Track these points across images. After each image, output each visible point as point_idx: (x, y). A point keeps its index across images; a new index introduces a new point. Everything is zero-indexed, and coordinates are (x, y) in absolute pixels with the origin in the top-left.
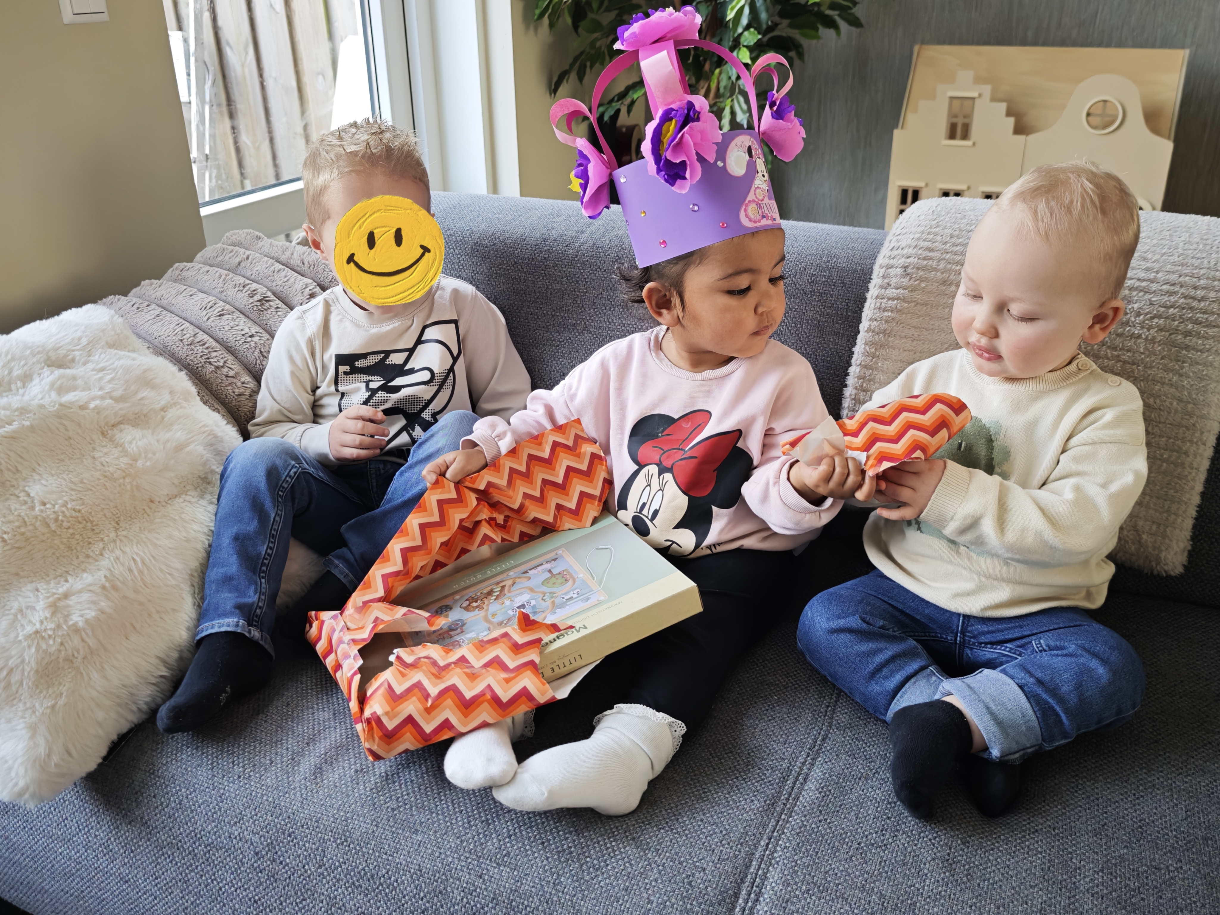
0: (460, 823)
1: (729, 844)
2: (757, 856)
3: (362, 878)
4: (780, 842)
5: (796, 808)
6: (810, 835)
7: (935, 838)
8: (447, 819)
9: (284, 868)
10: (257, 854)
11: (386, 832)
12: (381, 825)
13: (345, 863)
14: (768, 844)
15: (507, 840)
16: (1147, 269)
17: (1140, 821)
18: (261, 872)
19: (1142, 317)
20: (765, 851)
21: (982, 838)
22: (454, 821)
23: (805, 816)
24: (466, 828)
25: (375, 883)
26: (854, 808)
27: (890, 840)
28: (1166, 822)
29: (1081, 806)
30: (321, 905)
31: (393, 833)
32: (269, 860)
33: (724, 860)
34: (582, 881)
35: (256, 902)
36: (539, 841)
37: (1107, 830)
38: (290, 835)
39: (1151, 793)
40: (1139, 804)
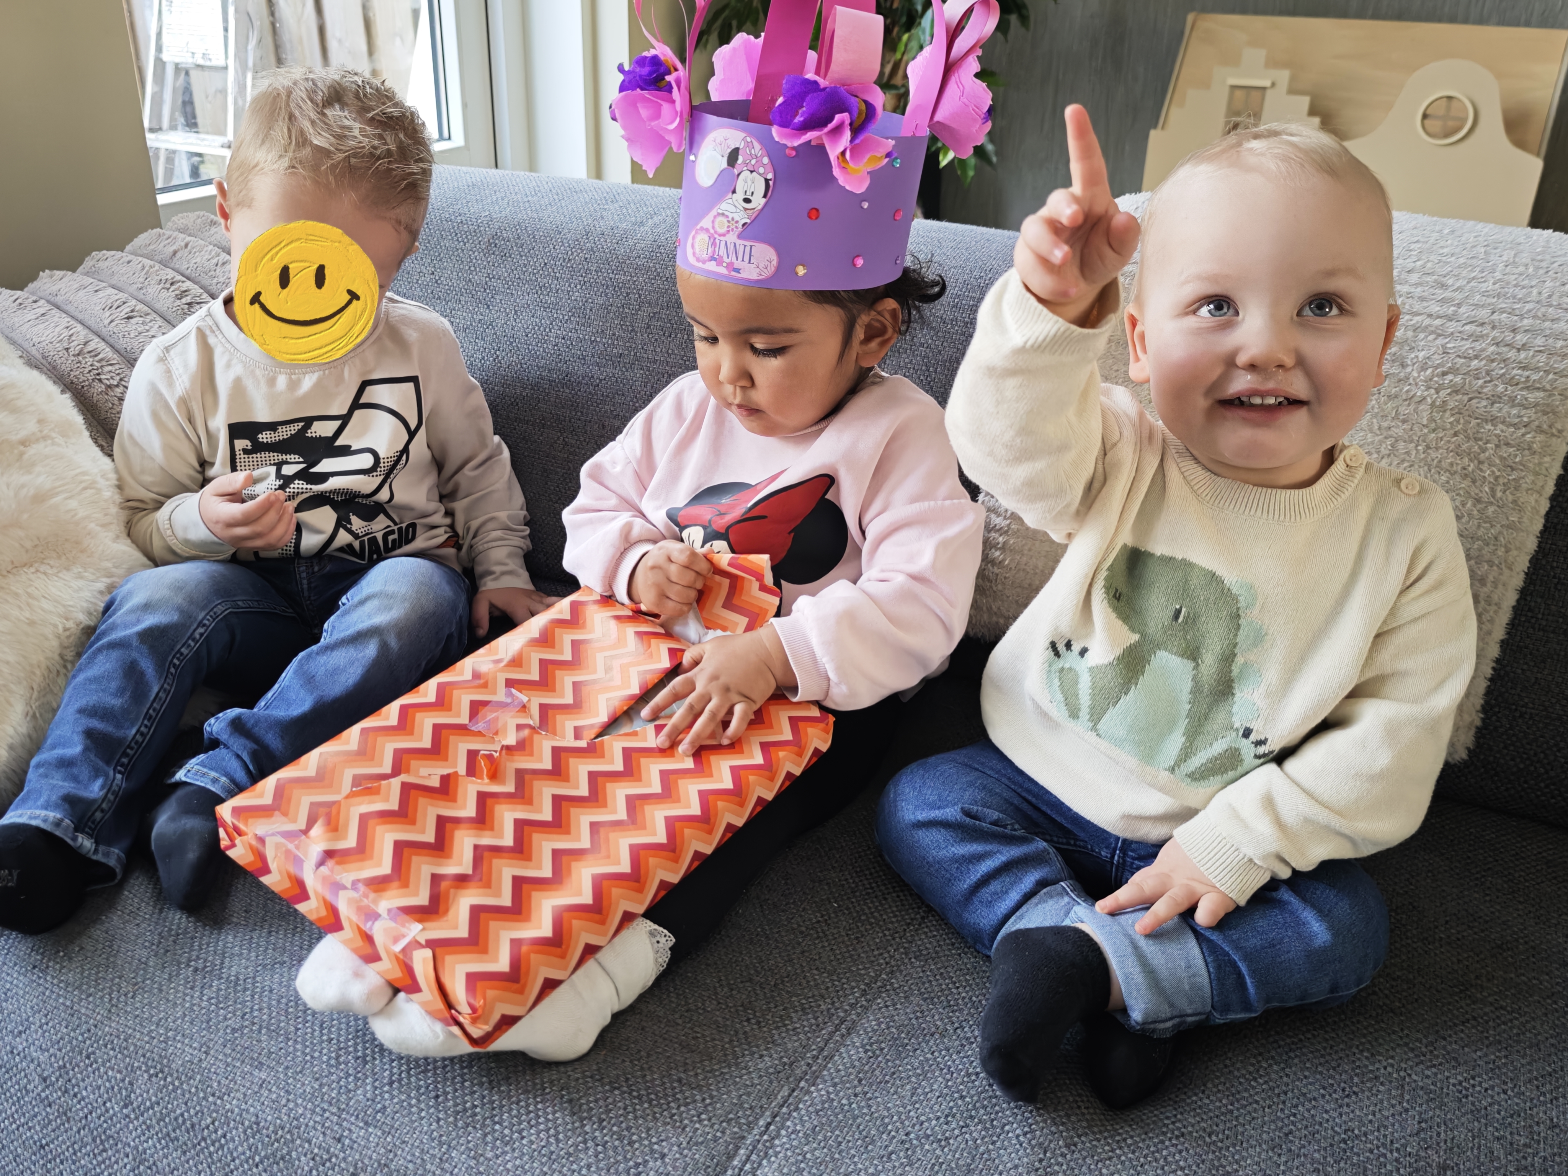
0: (325, 1058)
1: (710, 1120)
2: (748, 1142)
3: (179, 1127)
4: (789, 1123)
5: (825, 1073)
6: (836, 1115)
7: (1025, 1134)
8: (308, 1050)
9: (79, 1102)
10: (45, 1080)
11: (218, 1063)
12: (212, 1052)
13: (158, 1104)
14: (769, 1124)
15: (386, 1088)
16: (1443, 301)
17: (1345, 1132)
18: (50, 1106)
19: (1429, 371)
20: (762, 1134)
21: (1099, 1140)
22: (316, 1054)
23: (835, 1085)
24: (332, 1066)
25: (196, 1136)
26: (913, 1079)
27: (957, 1132)
28: (1385, 1136)
29: (1257, 1102)
30: (126, 1160)
31: (228, 1065)
32: (60, 1089)
33: (696, 1144)
34: (481, 1159)
35: (42, 1147)
36: (433, 1094)
37: (1291, 1141)
38: (88, 1057)
39: (1370, 1089)
40: (1348, 1105)
